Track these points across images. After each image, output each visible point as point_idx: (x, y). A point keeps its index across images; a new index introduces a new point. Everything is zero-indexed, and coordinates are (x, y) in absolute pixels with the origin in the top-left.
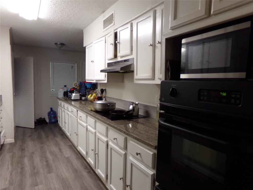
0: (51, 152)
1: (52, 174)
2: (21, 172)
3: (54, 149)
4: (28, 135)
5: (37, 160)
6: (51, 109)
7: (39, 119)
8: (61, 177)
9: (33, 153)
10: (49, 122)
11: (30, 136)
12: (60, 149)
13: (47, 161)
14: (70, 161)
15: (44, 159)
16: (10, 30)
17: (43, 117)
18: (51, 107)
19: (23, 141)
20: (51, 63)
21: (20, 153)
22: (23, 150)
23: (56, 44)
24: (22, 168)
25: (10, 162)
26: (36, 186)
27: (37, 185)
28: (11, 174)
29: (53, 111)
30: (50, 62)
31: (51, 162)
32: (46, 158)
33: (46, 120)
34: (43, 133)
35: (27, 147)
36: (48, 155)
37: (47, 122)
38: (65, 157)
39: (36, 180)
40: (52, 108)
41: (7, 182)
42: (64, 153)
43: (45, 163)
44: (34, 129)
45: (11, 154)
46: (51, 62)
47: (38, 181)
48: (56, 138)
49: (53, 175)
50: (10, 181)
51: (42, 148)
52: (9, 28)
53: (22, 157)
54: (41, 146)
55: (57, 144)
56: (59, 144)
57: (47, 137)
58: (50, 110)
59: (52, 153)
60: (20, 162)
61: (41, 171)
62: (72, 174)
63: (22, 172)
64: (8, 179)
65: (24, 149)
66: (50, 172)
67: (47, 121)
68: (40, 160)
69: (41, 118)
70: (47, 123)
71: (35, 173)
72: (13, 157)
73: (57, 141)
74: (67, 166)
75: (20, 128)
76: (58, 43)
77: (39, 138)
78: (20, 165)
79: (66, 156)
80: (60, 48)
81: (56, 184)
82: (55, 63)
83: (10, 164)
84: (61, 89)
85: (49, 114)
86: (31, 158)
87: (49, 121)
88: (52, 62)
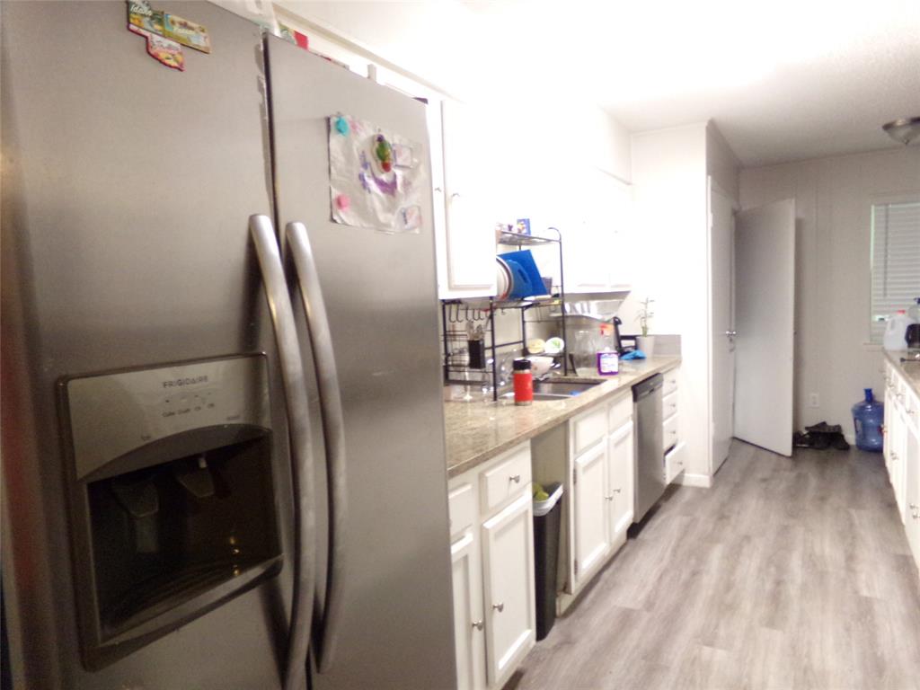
0: (810, 556)
1: (775, 631)
2: (687, 585)
3: (829, 549)
4: (759, 476)
5: (750, 565)
6: (869, 392)
7: (817, 426)
8: (806, 660)
9: (747, 538)
10: (857, 445)
11: (764, 480)
12: (850, 558)
13: (779, 583)
14: (869, 618)
15: (772, 569)
16: (708, 128)
17: (832, 422)
18: (868, 387)
19: (737, 491)
20: (876, 211)
21: (710, 526)
22: (722, 517)
23: (888, 127)
24: (695, 574)
25: (673, 543)
26: (707, 645)
27: (711, 644)
28: (661, 578)
29: (876, 402)
30: (873, 208)
31: (793, 590)
32: (782, 569)
33: (842, 436)
34: (813, 482)
35: (739, 513)
36: (796, 563)
37: (846, 443)
38: (856, 592)
39: (717, 626)
40: (873, 392)
41: (642, 597)
42: (863, 577)
43: (769, 586)
44: (790, 457)
45: (686, 519)
46: (876, 205)
47: (722, 632)
48: (853, 512)
49: (778, 638)
50: (649, 597)
51: (784, 530)
52: (705, 124)
53: (711, 539)
54: (786, 524)
55: (849, 537)
56: (853, 538)
57: (823, 499)
58: (862, 397)
59: (811, 562)
60: (699, 555)
61: (747, 606)
62: (851, 671)
63: (689, 586)
64: (649, 588)
65: (728, 518)
66: (771, 623)
67: (850, 437)
68: (760, 570)
69: (824, 424)
70: (846, 447)
71: (724, 605)
72: (686, 531)
73: (852, 525)
74: (848, 629)
75: (746, 447)
76: (900, 123)
77: (794, 493)
78: (693, 561)
79: (865, 593)
80: (908, 141)
81: (771, 674)
82: (895, 206)
83: (670, 550)
84: (900, 316)
85: (859, 413)
86: (734, 554)
87: (857, 440)
88: (880, 205)
